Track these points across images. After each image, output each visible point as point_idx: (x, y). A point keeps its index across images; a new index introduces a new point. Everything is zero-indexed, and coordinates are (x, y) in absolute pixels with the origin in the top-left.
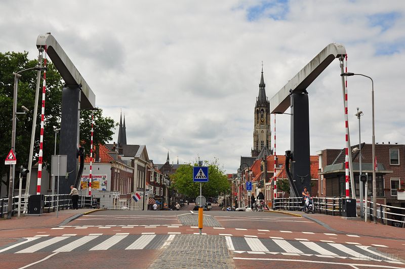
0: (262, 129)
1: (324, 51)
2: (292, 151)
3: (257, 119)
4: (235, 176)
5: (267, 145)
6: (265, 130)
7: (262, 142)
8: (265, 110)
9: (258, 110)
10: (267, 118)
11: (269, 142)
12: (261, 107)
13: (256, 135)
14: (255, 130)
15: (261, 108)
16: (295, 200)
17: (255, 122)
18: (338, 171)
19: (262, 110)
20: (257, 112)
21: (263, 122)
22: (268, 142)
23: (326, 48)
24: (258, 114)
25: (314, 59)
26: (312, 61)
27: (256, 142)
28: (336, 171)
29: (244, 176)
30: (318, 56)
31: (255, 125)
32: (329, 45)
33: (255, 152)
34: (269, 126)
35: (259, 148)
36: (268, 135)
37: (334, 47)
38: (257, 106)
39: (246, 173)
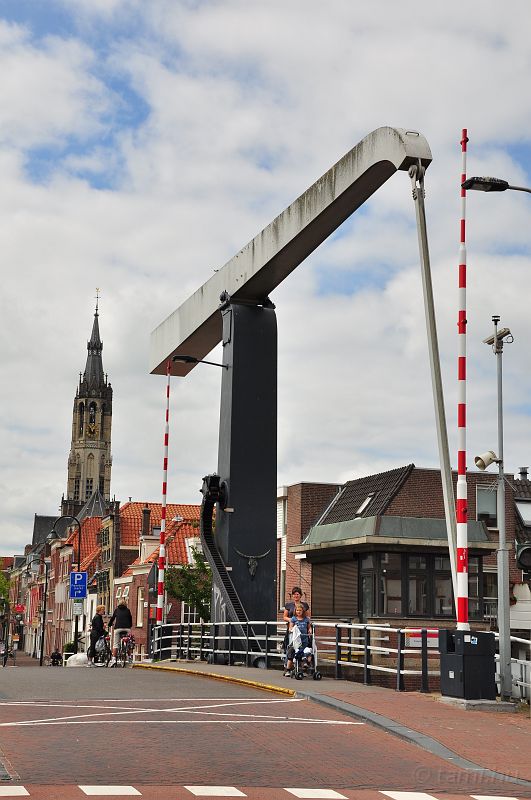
0: (89, 451)
1: (353, 155)
2: (225, 476)
3: (79, 425)
4: (21, 561)
5: (101, 488)
6: (97, 453)
7: (90, 481)
8: (98, 406)
9: (82, 403)
10: (102, 424)
11: (106, 483)
12: (90, 396)
13: (74, 464)
14: (74, 452)
15: (92, 400)
16: (232, 630)
17: (74, 432)
18: (363, 540)
19: (93, 405)
20: (80, 409)
21: (94, 432)
22: (104, 481)
23: (360, 145)
24: (81, 413)
25: (310, 190)
26: (303, 197)
27: (75, 481)
28: (354, 542)
29: (48, 560)
30: (329, 178)
31: (74, 441)
32: (374, 134)
33: (71, 506)
34: (106, 444)
35: (82, 497)
36: (105, 465)
37: (392, 138)
38: (80, 395)
39: (53, 551)
